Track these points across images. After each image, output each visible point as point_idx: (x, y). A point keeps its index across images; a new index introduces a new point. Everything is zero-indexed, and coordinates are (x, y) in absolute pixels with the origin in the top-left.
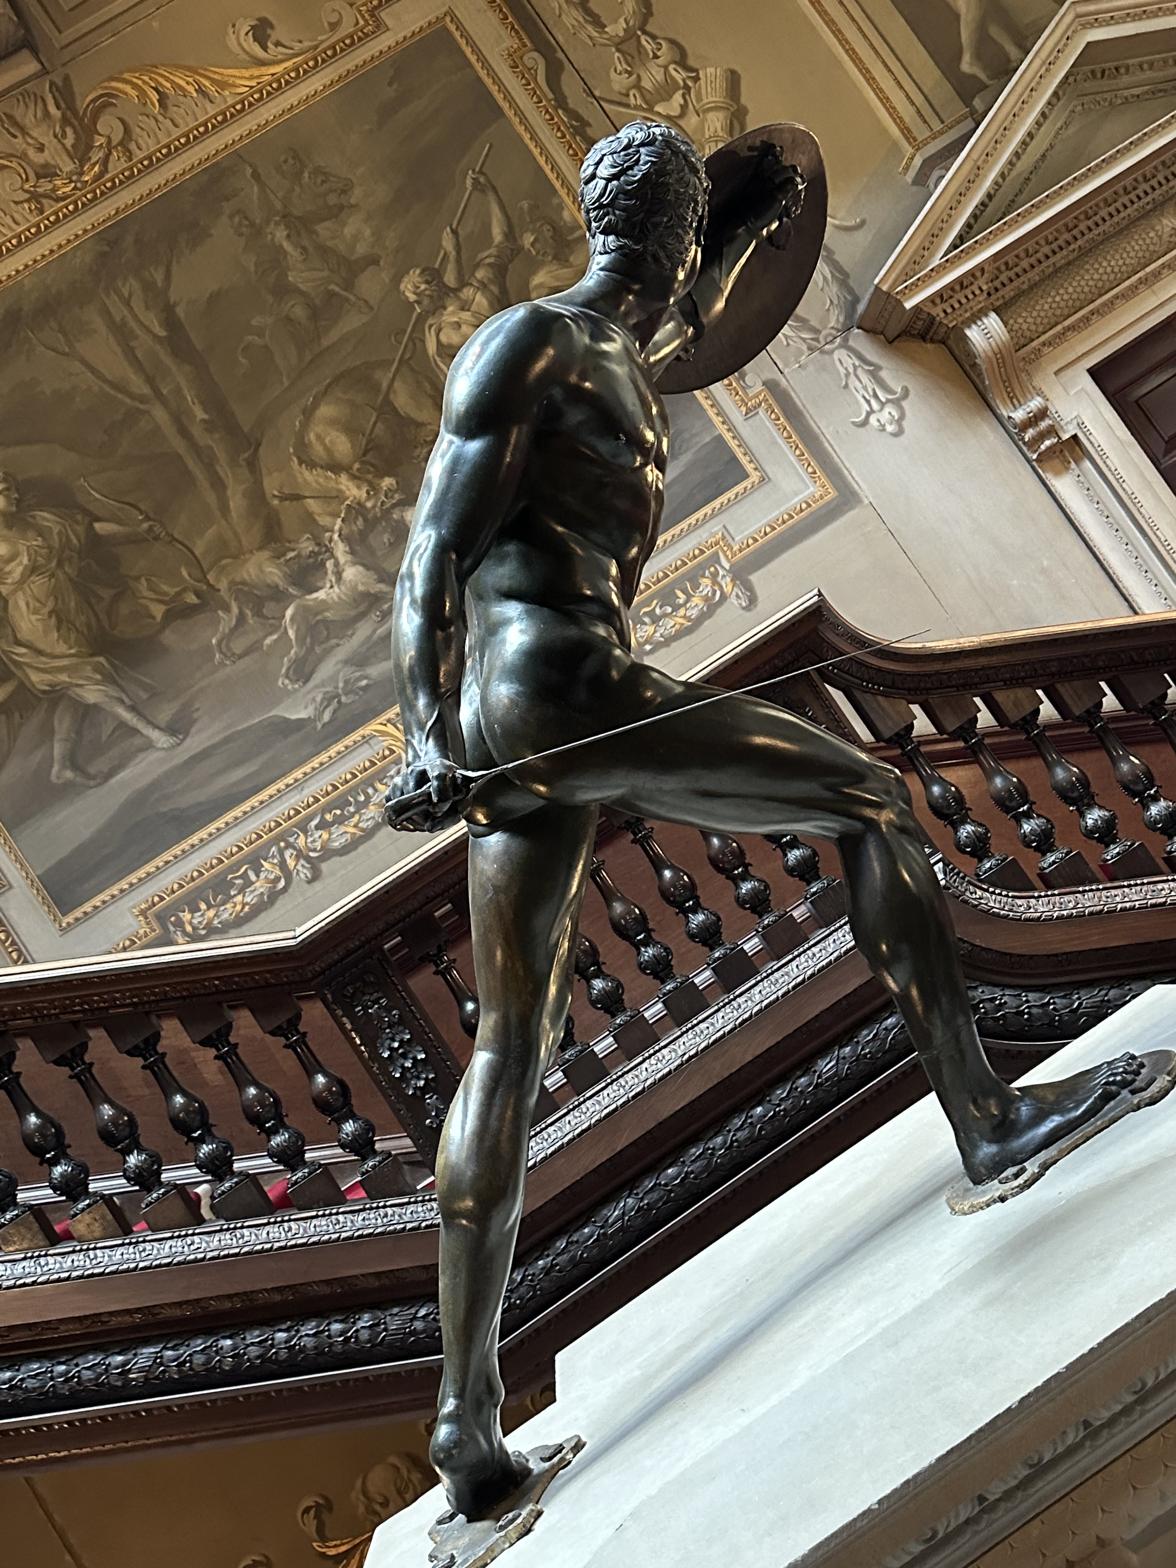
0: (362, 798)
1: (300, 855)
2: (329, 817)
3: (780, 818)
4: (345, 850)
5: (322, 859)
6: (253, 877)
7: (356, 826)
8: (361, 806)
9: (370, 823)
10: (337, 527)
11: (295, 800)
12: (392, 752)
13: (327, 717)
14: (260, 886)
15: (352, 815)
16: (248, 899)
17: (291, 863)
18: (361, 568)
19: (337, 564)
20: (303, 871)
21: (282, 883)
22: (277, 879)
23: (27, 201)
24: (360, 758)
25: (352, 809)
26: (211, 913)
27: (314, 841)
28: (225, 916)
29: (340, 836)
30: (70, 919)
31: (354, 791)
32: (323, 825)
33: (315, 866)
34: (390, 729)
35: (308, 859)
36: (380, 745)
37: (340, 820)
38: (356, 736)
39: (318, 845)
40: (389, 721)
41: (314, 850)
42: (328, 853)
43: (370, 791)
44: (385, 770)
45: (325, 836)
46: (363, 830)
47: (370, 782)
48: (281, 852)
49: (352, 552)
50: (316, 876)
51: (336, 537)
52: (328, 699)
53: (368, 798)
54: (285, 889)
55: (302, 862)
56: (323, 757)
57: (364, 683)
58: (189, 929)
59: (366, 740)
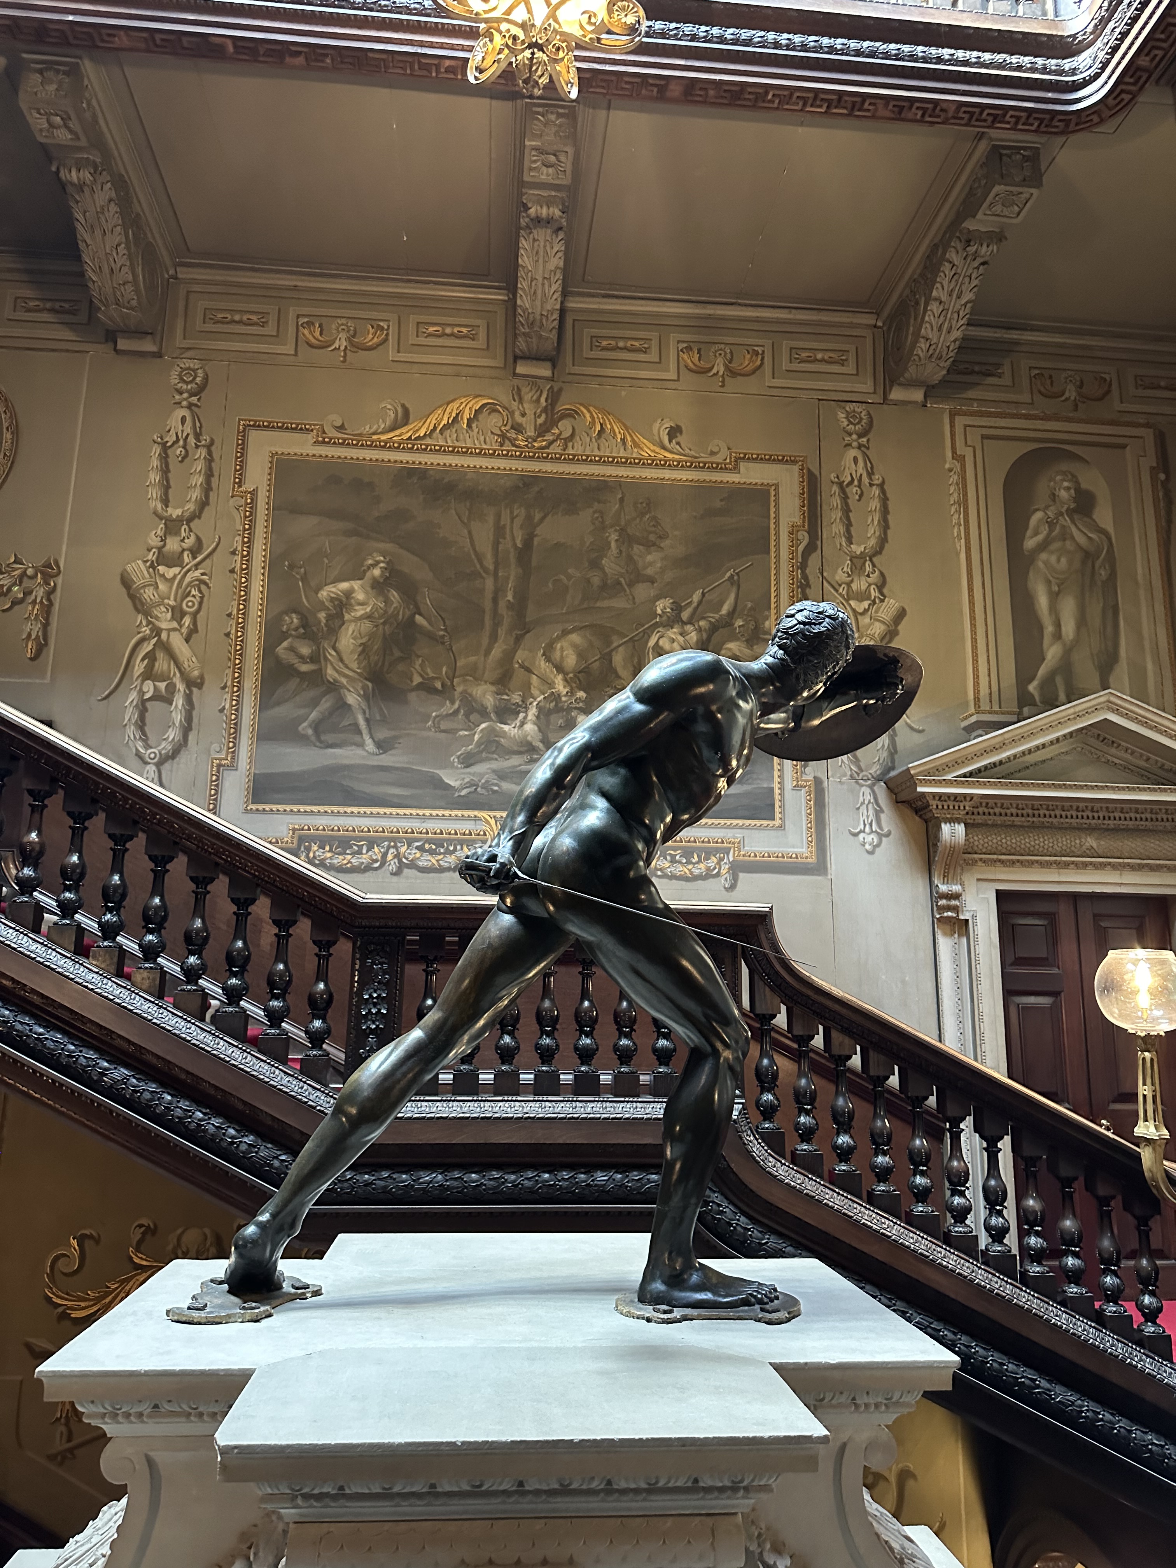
0: (451, 848)
1: (397, 856)
2: (427, 846)
3: (670, 1014)
4: (423, 870)
5: (408, 866)
6: (364, 851)
7: (438, 861)
8: (448, 852)
9: (446, 865)
10: (539, 699)
11: (416, 825)
12: (485, 835)
13: (463, 793)
14: (365, 858)
15: (440, 854)
16: (353, 861)
17: (390, 857)
18: (536, 728)
19: (525, 718)
20: (393, 866)
21: (377, 865)
22: (376, 861)
23: (498, 435)
24: (465, 827)
25: (442, 850)
26: (329, 855)
27: (410, 854)
28: (335, 861)
29: (426, 860)
30: (254, 807)
31: (450, 842)
32: (421, 849)
33: (401, 867)
34: (492, 822)
35: (400, 861)
36: (482, 827)
37: (432, 852)
38: (472, 813)
39: (411, 857)
40: (495, 817)
41: (407, 859)
42: (413, 865)
43: (459, 847)
44: (474, 841)
45: (418, 855)
46: (440, 865)
47: (461, 843)
48: (389, 847)
49: (538, 717)
50: (397, 873)
51: (535, 704)
52: (471, 784)
53: (455, 850)
54: (376, 869)
55: (396, 860)
56: (447, 813)
57: (496, 788)
58: (311, 855)
59: (476, 819)
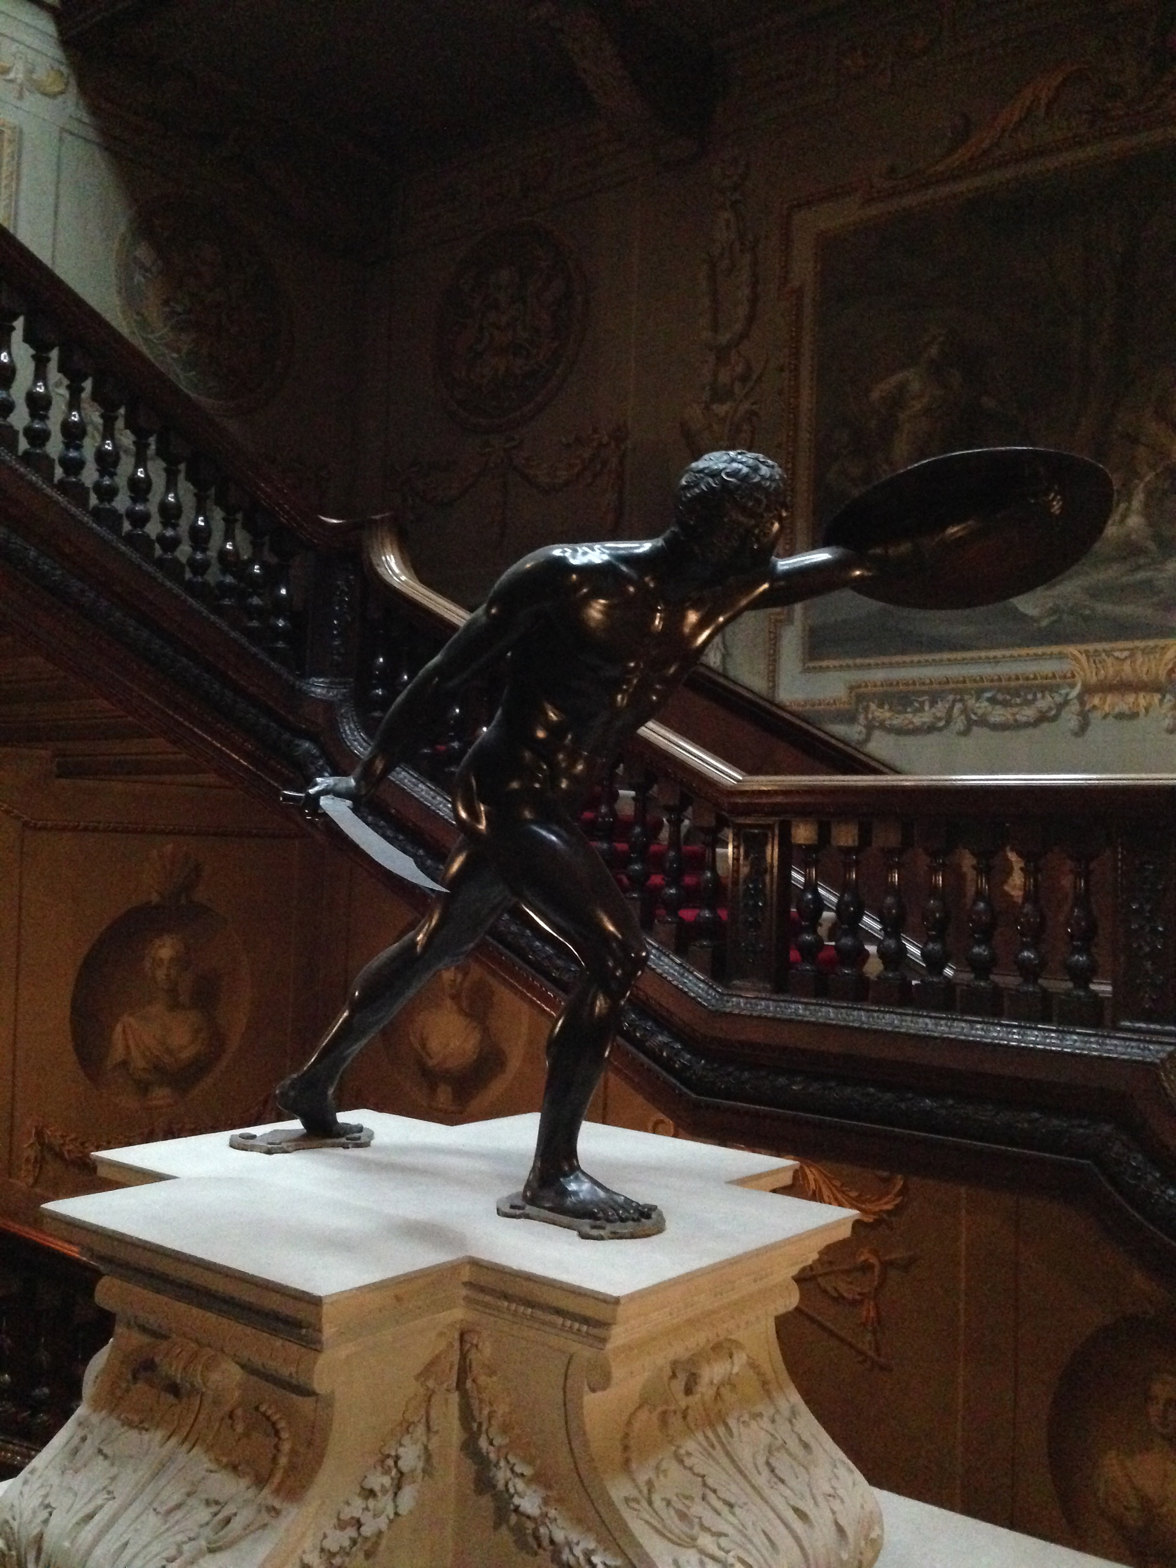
0: (1030, 697)
1: (965, 711)
2: (1000, 697)
4: (996, 727)
5: (976, 723)
6: (927, 708)
7: (1014, 715)
8: (1028, 703)
9: (1024, 719)
11: (988, 670)
12: (1073, 676)
13: (1044, 623)
14: (925, 718)
15: (1017, 705)
16: (915, 721)
17: (956, 711)
19: (1128, 509)
20: (960, 723)
21: (941, 724)
22: (940, 719)
24: (1048, 667)
25: (1018, 701)
26: (888, 714)
27: (979, 708)
28: (895, 722)
29: (998, 715)
30: (811, 665)
31: (1029, 689)
32: (993, 701)
33: (970, 724)
34: (1083, 658)
35: (968, 719)
36: (1066, 666)
37: (1005, 704)
38: (1055, 649)
39: (980, 712)
40: (1087, 652)
41: (975, 714)
42: (983, 722)
43: (1039, 695)
44: (1059, 686)
45: (989, 709)
46: (1016, 720)
47: (1043, 689)
48: (954, 701)
50: (965, 733)
52: (1054, 611)
53: (1035, 699)
54: (940, 729)
55: (963, 717)
56: (1023, 651)
57: (1088, 612)
58: (870, 716)
59: (1061, 656)
